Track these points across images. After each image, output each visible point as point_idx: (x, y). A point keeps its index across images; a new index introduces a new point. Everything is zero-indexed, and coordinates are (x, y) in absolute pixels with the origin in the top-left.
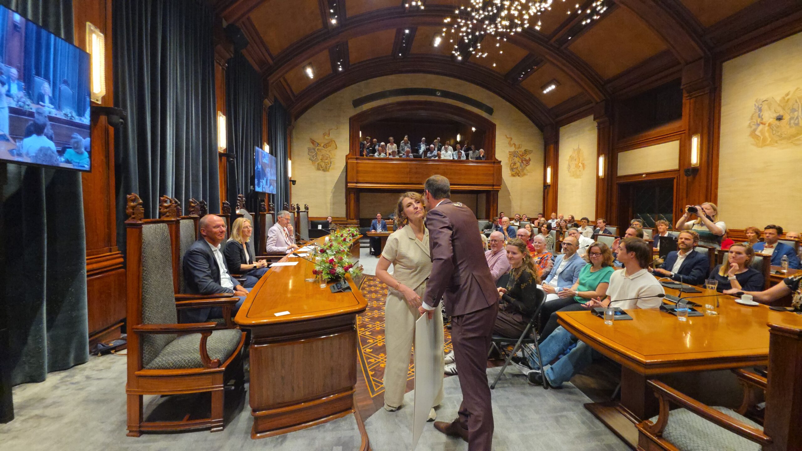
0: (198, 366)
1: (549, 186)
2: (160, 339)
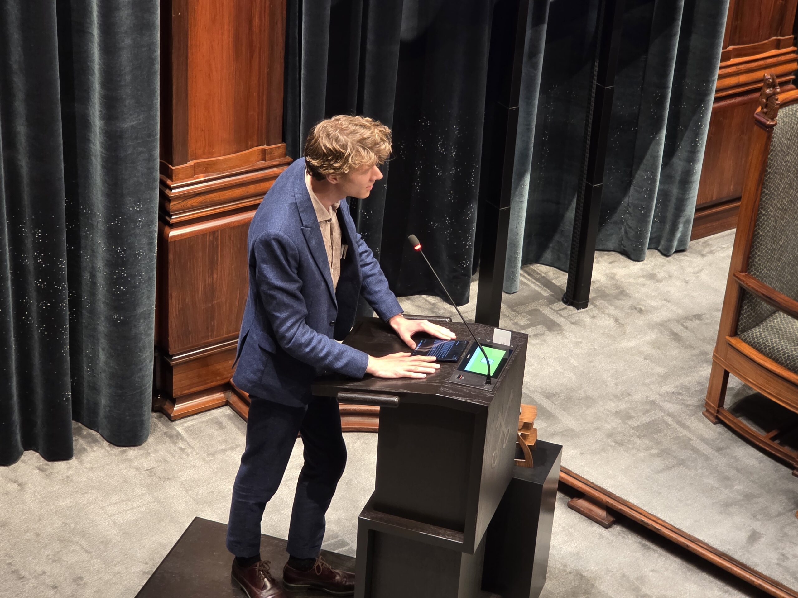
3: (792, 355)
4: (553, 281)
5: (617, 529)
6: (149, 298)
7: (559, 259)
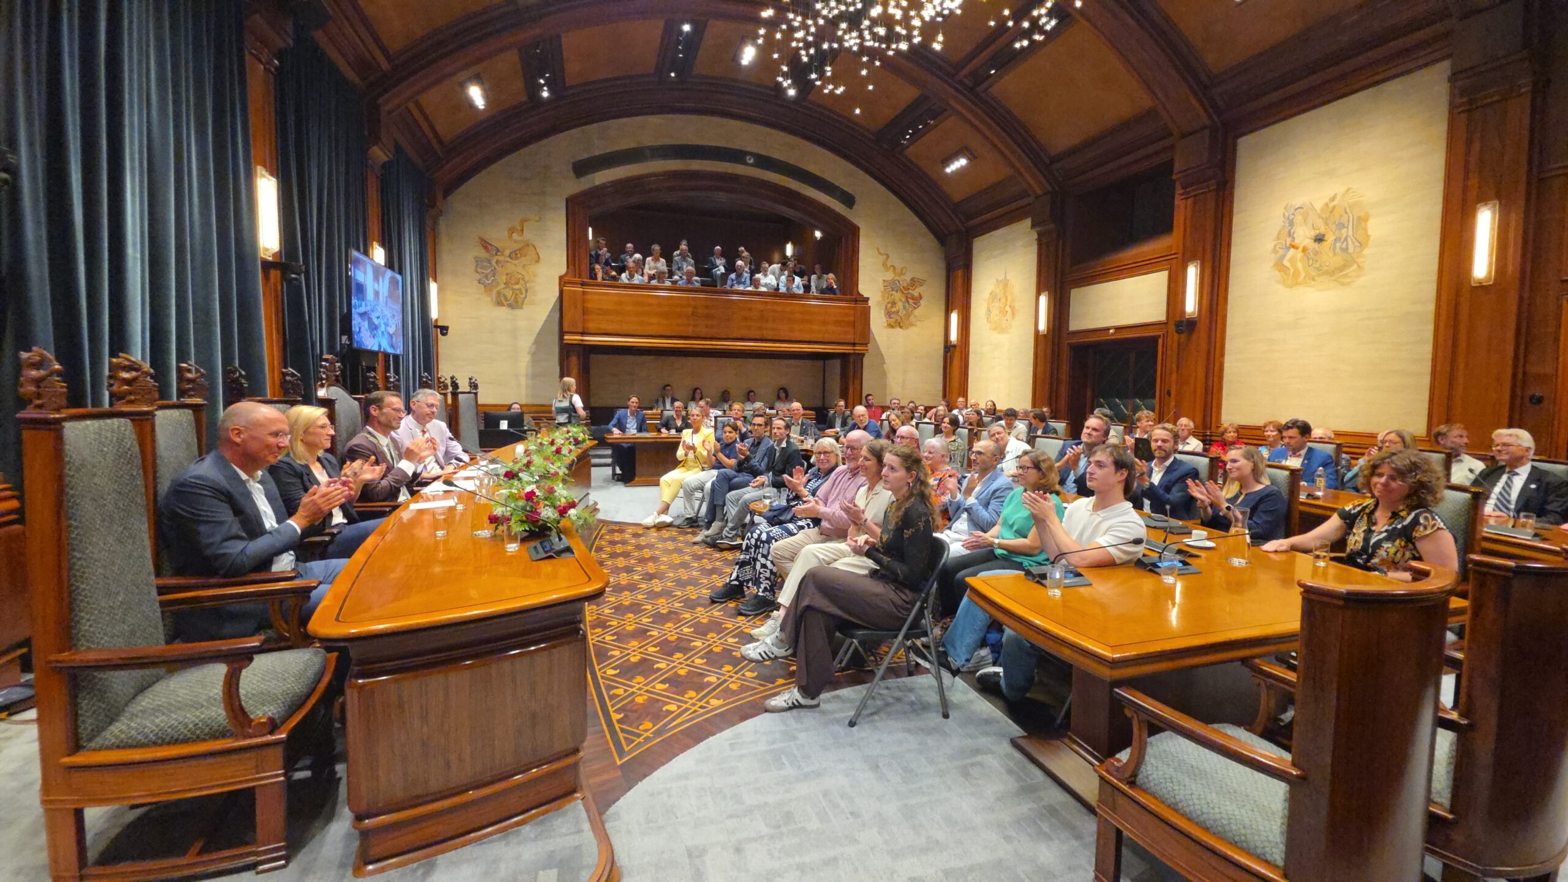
0: (223, 734)
1: (955, 346)
2: (120, 681)
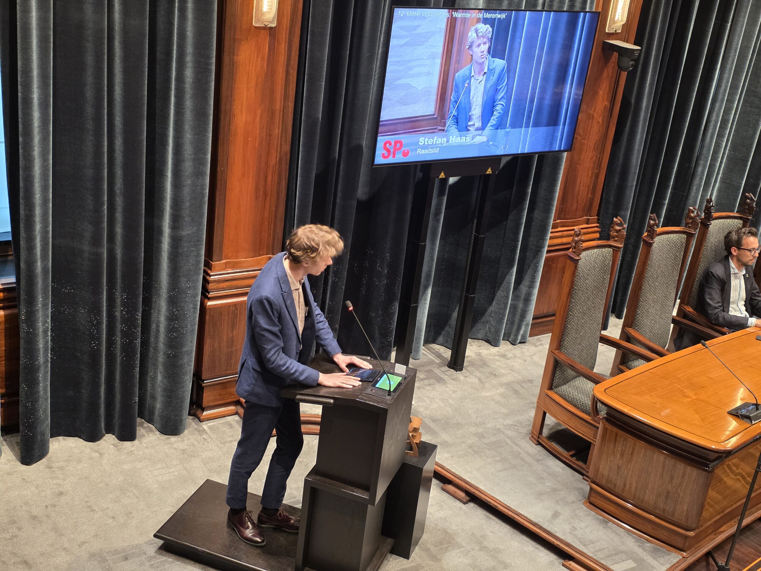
3: (585, 403)
4: (443, 355)
5: (471, 505)
6: (191, 342)
7: (447, 342)
